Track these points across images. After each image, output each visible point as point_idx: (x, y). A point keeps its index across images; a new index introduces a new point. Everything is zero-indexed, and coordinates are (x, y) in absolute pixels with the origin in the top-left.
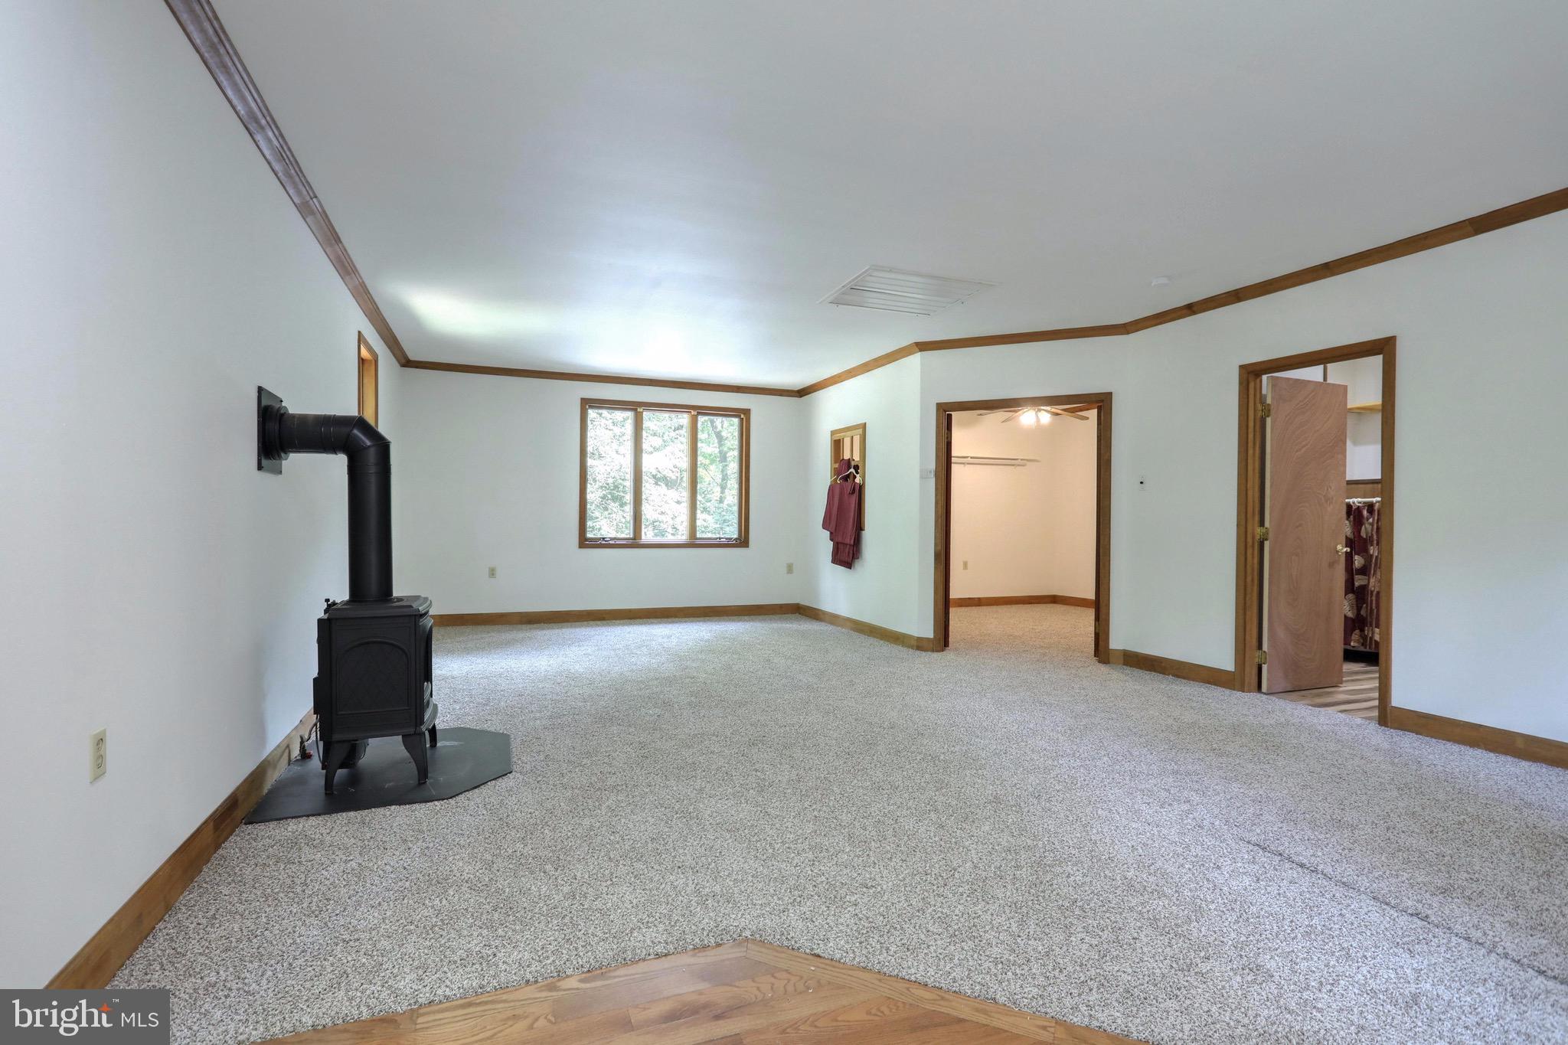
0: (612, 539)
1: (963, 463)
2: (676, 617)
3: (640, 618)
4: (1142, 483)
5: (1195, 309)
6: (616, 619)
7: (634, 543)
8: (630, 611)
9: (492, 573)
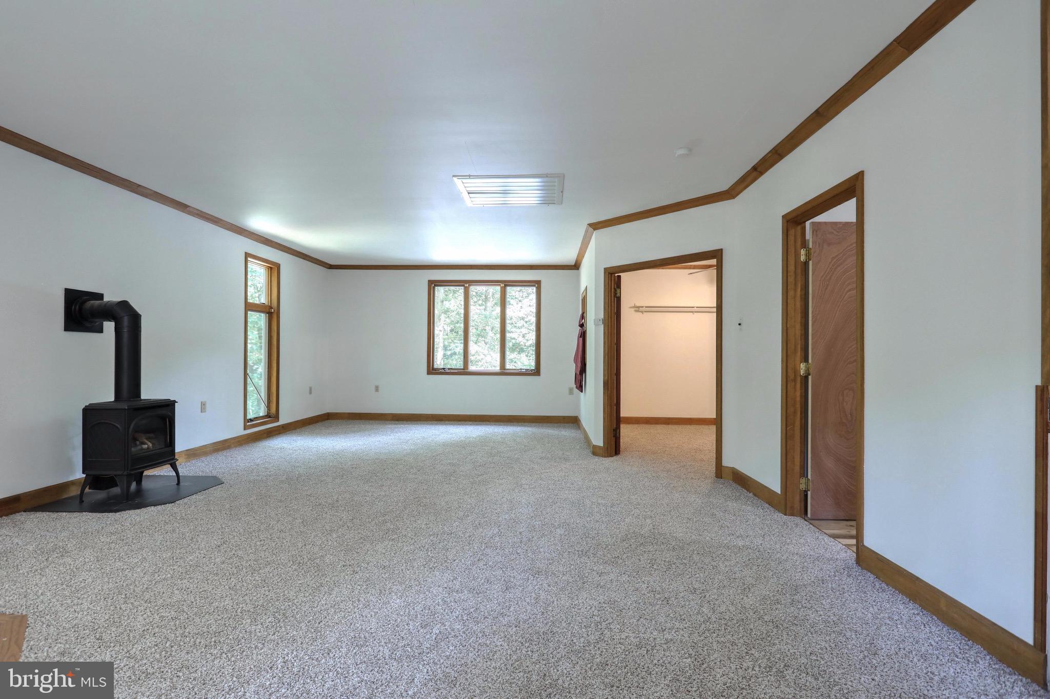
0: (449, 369)
1: (692, 312)
2: (489, 421)
3: (465, 421)
4: (740, 324)
5: (759, 169)
6: (449, 421)
7: (464, 371)
8: (459, 416)
9: (377, 388)
